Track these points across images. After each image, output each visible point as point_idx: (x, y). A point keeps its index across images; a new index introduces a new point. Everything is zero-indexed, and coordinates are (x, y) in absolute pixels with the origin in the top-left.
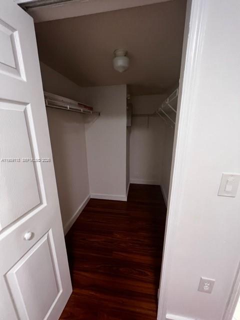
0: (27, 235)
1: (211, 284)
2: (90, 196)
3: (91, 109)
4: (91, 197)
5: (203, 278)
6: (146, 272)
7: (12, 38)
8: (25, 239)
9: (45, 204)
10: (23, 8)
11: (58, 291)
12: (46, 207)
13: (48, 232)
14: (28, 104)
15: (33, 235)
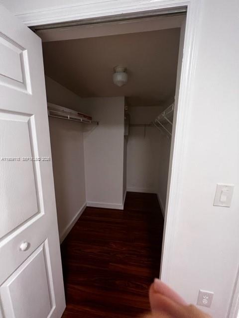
0: (23, 246)
1: (210, 297)
2: (86, 204)
3: (90, 118)
4: (88, 206)
5: (201, 290)
6: (143, 285)
7: (21, 56)
8: (20, 249)
9: (42, 213)
10: (33, 30)
11: (51, 308)
12: (43, 216)
13: (44, 242)
14: (32, 115)
15: (29, 245)
